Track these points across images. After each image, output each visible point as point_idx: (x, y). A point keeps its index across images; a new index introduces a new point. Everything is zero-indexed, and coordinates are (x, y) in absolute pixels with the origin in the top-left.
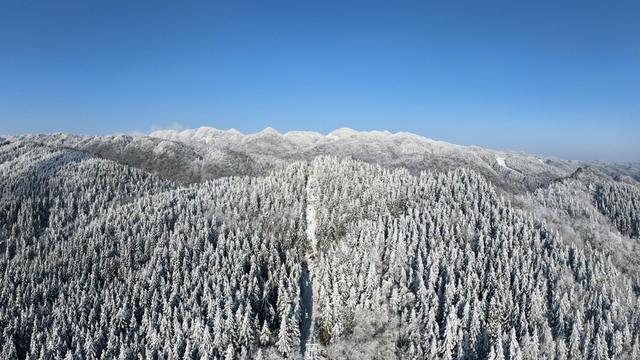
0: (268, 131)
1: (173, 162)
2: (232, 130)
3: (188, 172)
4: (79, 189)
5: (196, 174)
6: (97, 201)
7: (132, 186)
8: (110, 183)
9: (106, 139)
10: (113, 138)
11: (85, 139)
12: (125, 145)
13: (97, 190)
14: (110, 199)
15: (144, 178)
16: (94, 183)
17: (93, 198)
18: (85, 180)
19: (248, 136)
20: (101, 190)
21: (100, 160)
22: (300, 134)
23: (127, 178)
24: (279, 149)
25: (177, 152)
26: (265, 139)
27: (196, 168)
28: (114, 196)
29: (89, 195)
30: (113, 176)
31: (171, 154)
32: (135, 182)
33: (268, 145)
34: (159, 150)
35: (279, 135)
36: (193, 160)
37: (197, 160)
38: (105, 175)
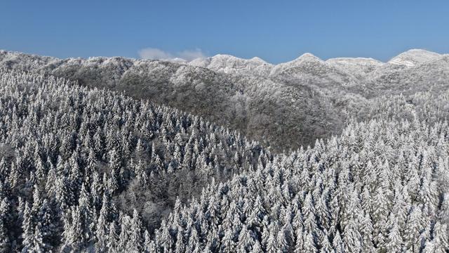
0: (307, 58)
1: (203, 98)
2: (256, 59)
3: (228, 113)
4: (27, 167)
5: (239, 115)
6: (83, 200)
7: (167, 144)
8: (116, 143)
9: (89, 62)
10: (101, 61)
11: (53, 61)
12: (121, 73)
13: (82, 164)
14: (121, 187)
15: (186, 125)
16: (73, 143)
17: (72, 193)
18: (47, 139)
19: (278, 66)
20: (92, 163)
21: (84, 90)
22: (345, 61)
23: (152, 128)
24: (324, 81)
25: (208, 83)
26: (303, 69)
27: (239, 106)
28: (130, 175)
29: (59, 182)
30: (120, 123)
31: (200, 86)
32: (171, 137)
33: (308, 76)
34: (178, 79)
35: (322, 62)
36: (233, 94)
37: (238, 94)
38: (101, 123)
